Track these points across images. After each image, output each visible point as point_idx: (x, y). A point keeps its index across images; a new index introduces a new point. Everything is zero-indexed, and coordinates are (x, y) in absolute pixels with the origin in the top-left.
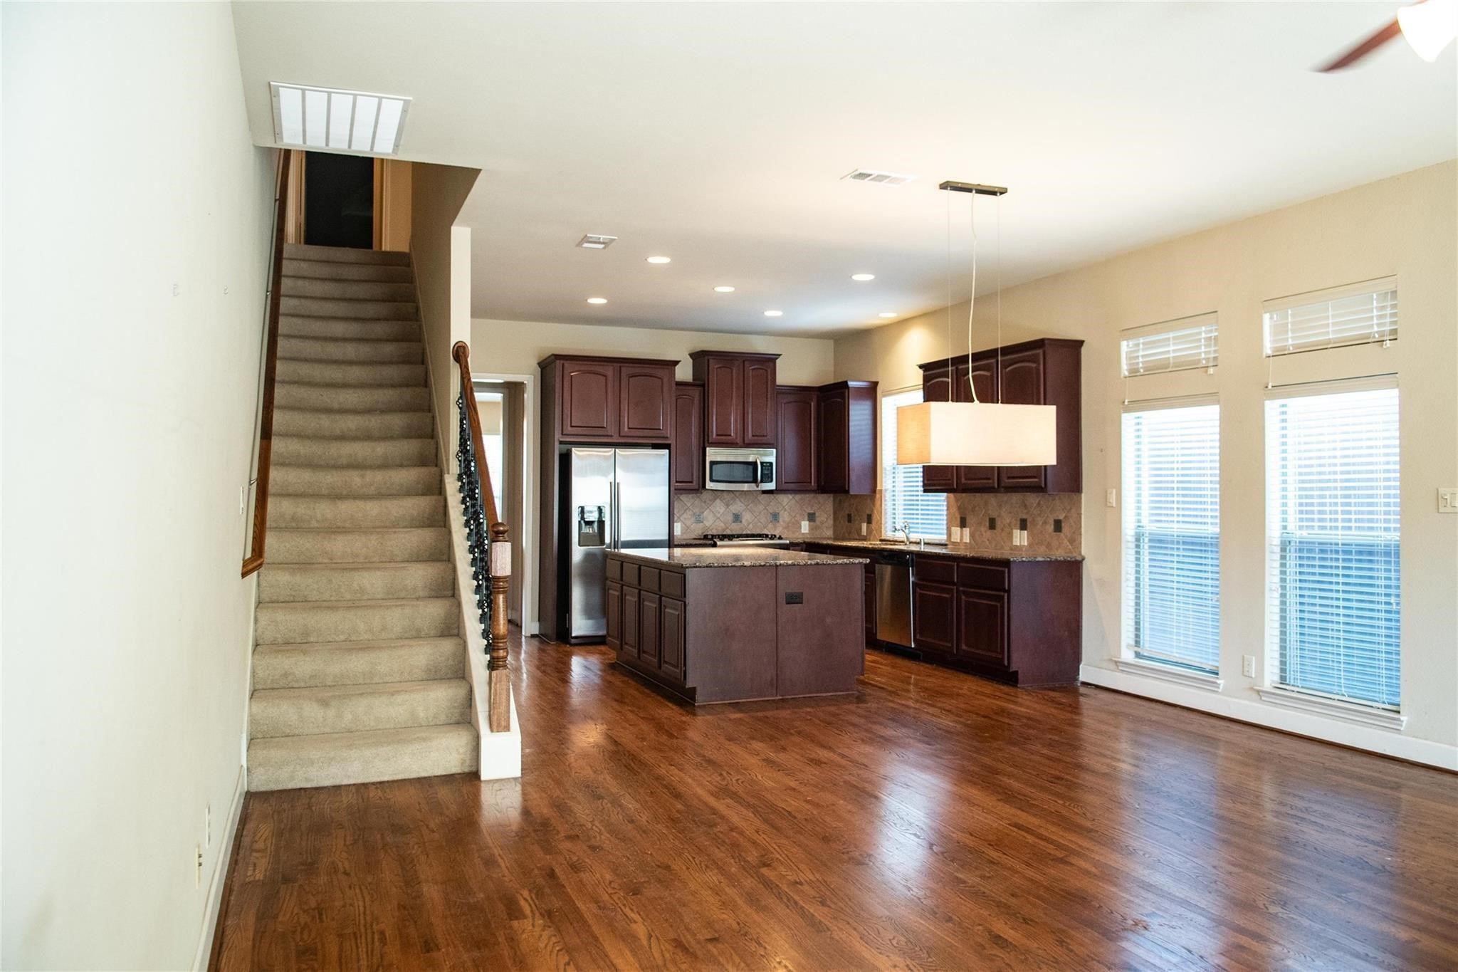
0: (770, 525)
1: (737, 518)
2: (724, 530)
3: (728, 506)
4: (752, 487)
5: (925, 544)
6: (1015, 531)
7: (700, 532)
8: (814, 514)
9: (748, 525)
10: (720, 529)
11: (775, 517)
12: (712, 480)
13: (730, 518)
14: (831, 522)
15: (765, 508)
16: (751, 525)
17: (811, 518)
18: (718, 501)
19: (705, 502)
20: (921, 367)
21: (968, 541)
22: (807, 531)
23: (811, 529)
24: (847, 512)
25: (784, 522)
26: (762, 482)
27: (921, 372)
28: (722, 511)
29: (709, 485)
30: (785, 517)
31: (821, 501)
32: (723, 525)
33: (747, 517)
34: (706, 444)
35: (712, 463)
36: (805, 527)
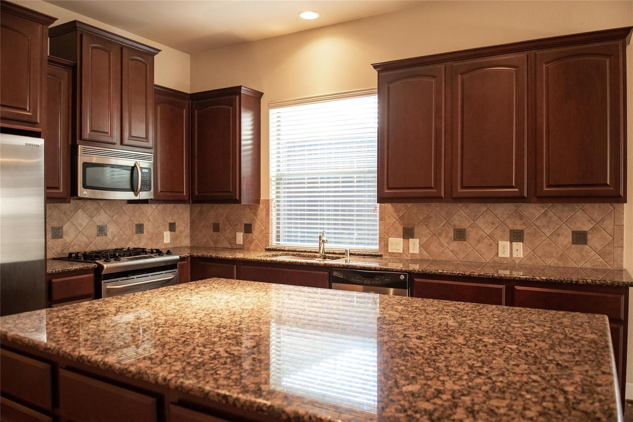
0: (136, 237)
1: (102, 230)
2: (87, 245)
3: (91, 217)
4: (130, 195)
5: (351, 254)
6: (501, 243)
7: (59, 250)
8: (174, 224)
9: (113, 238)
10: (83, 244)
11: (140, 228)
12: (85, 186)
13: (95, 231)
14: (188, 231)
15: (130, 220)
16: (116, 239)
17: (172, 227)
18: (80, 212)
19: (65, 213)
20: (375, 66)
21: (417, 251)
22: (169, 242)
23: (173, 239)
24: (212, 221)
25: (148, 233)
26: (141, 190)
27: (375, 72)
28: (84, 224)
29: (83, 192)
30: (148, 227)
31: (181, 211)
32: (86, 239)
33: (112, 230)
34: (78, 141)
35: (86, 165)
36: (167, 237)
